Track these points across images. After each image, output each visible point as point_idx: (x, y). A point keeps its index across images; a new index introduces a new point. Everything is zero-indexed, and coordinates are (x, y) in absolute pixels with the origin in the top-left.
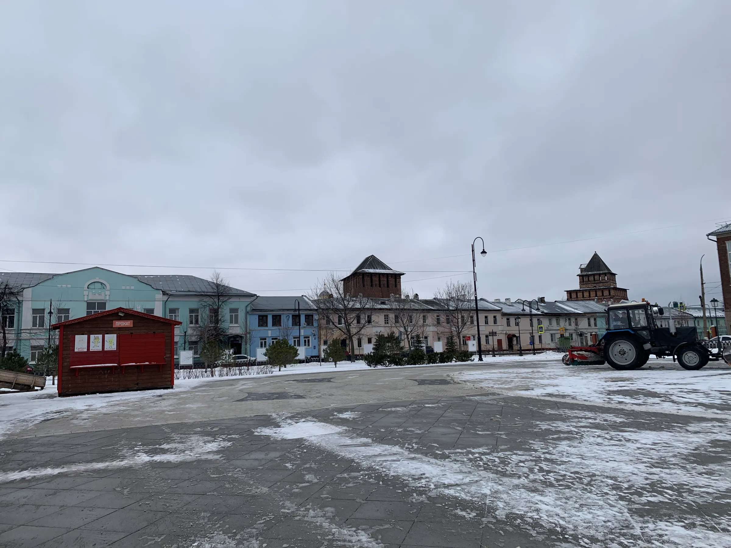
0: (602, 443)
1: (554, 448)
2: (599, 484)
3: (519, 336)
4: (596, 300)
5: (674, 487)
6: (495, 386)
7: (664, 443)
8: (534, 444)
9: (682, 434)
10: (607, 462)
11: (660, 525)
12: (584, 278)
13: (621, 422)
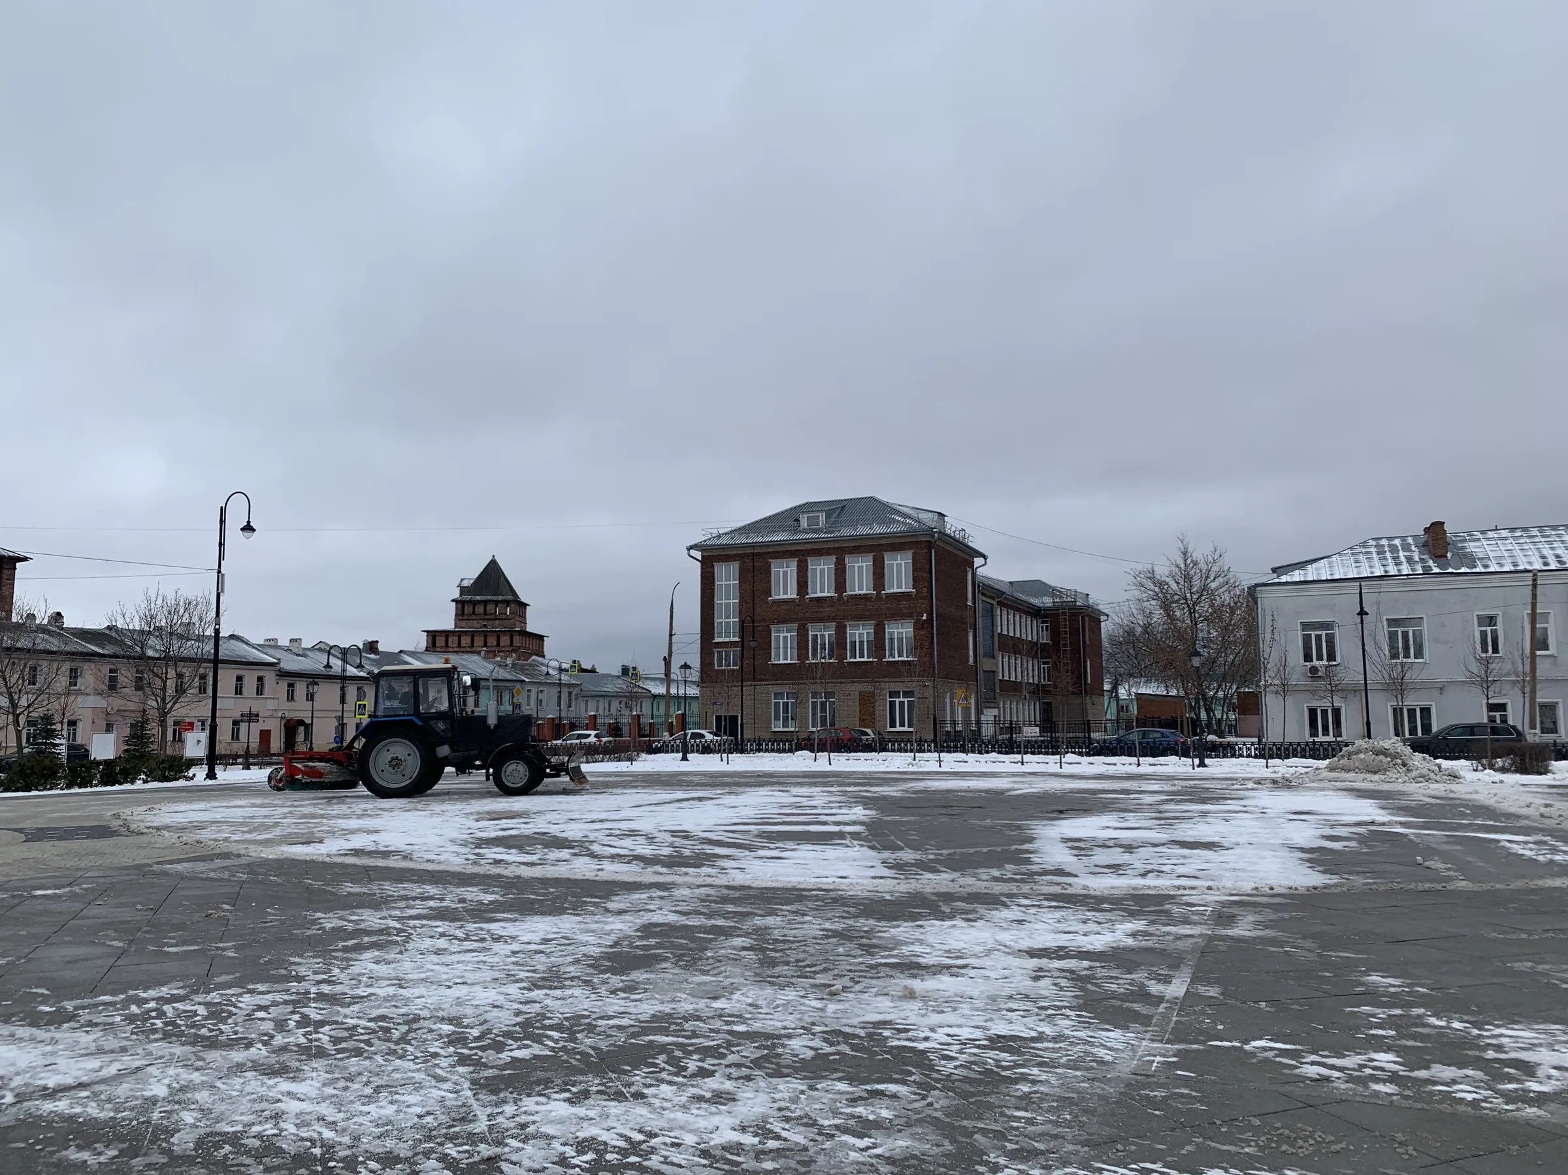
0: (445, 950)
1: (342, 969)
2: (424, 1036)
3: (312, 724)
4: (483, 653)
5: (565, 1023)
6: (234, 837)
7: (562, 937)
8: (300, 964)
9: (596, 918)
10: (450, 987)
11: (525, 1104)
12: (466, 607)
13: (491, 902)
